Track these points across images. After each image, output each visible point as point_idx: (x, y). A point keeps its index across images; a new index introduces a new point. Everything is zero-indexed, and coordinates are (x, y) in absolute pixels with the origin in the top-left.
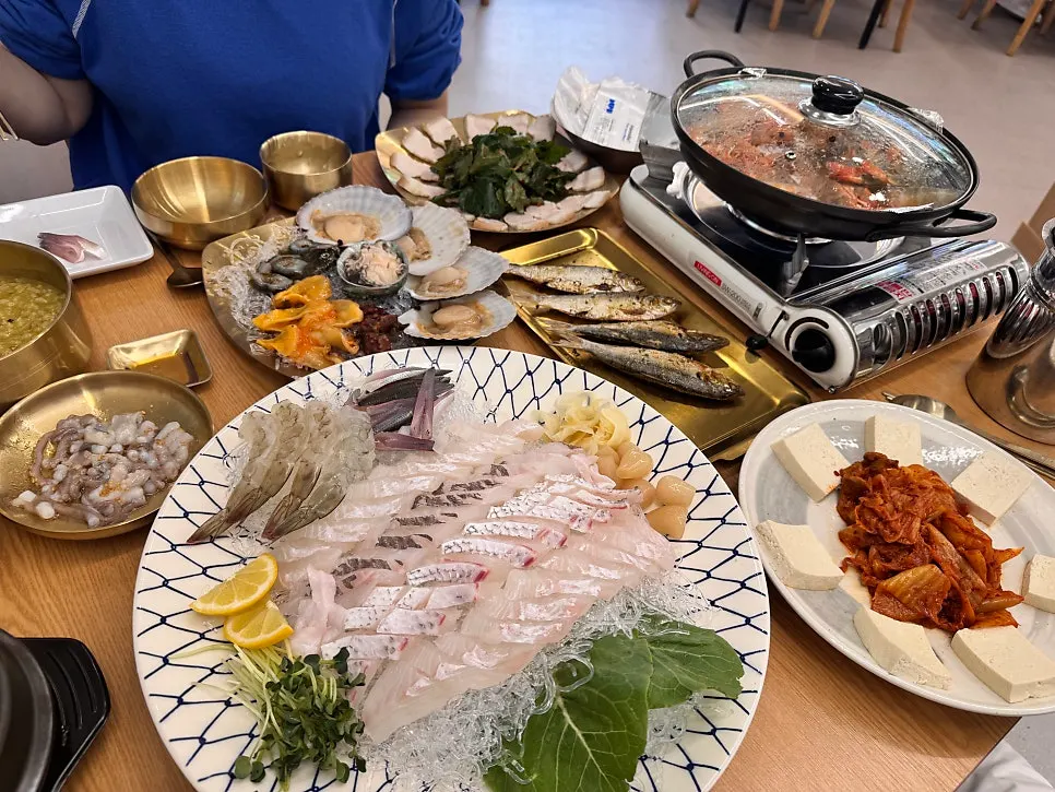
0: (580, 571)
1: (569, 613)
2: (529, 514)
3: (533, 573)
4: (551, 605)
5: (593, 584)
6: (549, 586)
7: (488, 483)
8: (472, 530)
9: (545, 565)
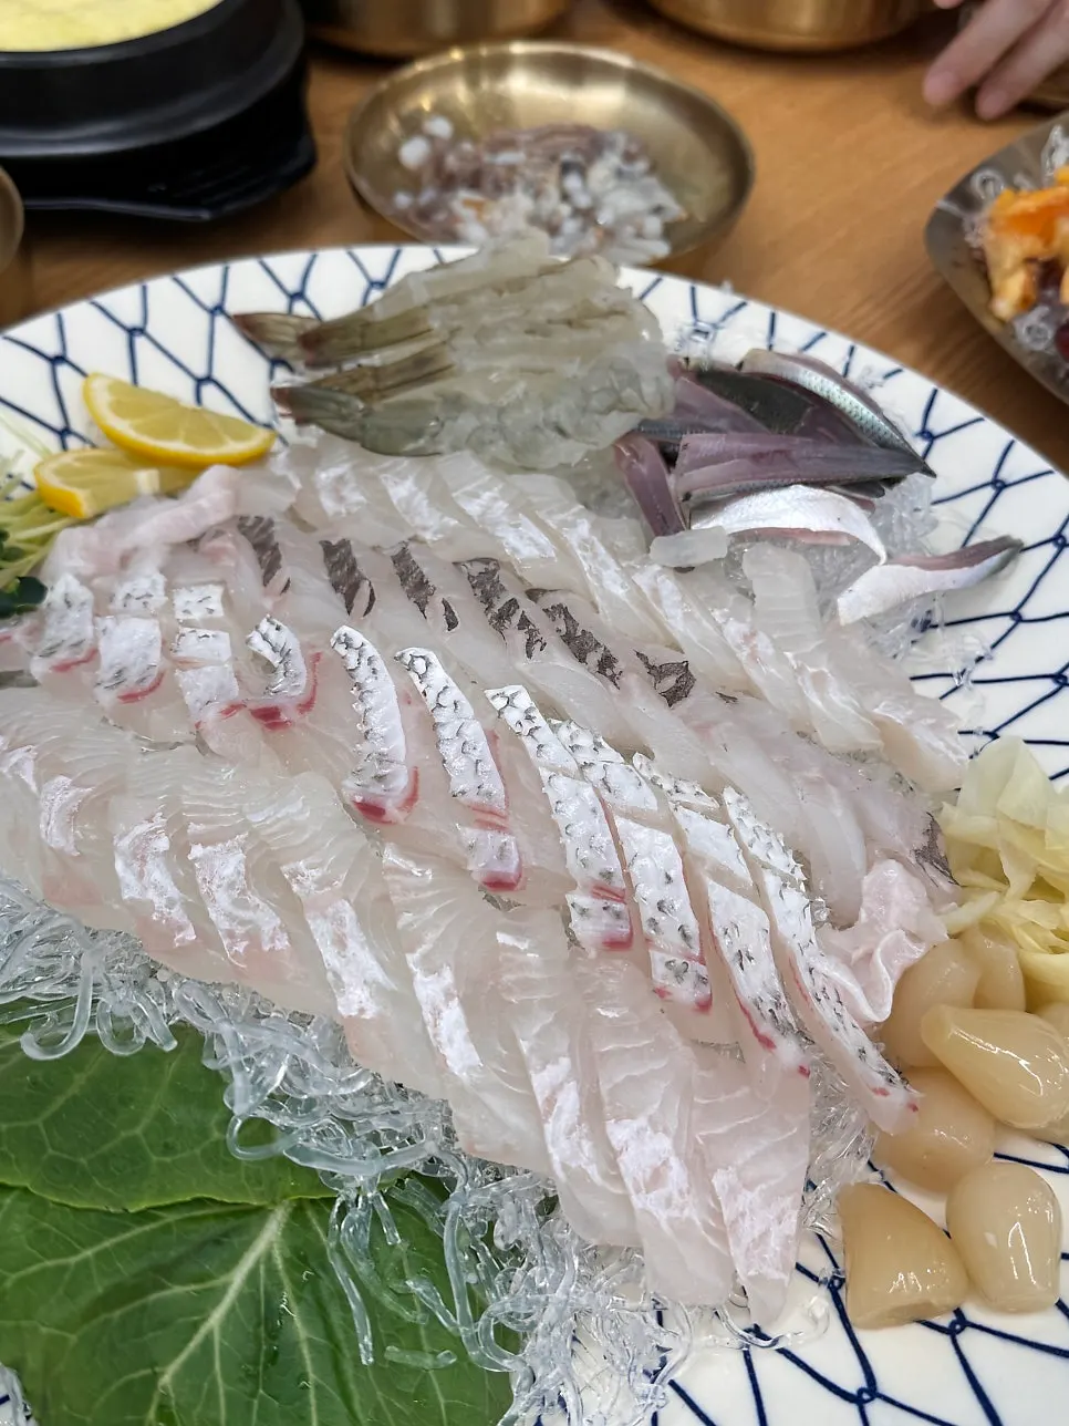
0: (412, 951)
1: (241, 947)
2: (545, 774)
3: (356, 838)
4: (255, 899)
5: (378, 991)
6: (322, 883)
7: (606, 663)
8: (420, 665)
9: (391, 857)
